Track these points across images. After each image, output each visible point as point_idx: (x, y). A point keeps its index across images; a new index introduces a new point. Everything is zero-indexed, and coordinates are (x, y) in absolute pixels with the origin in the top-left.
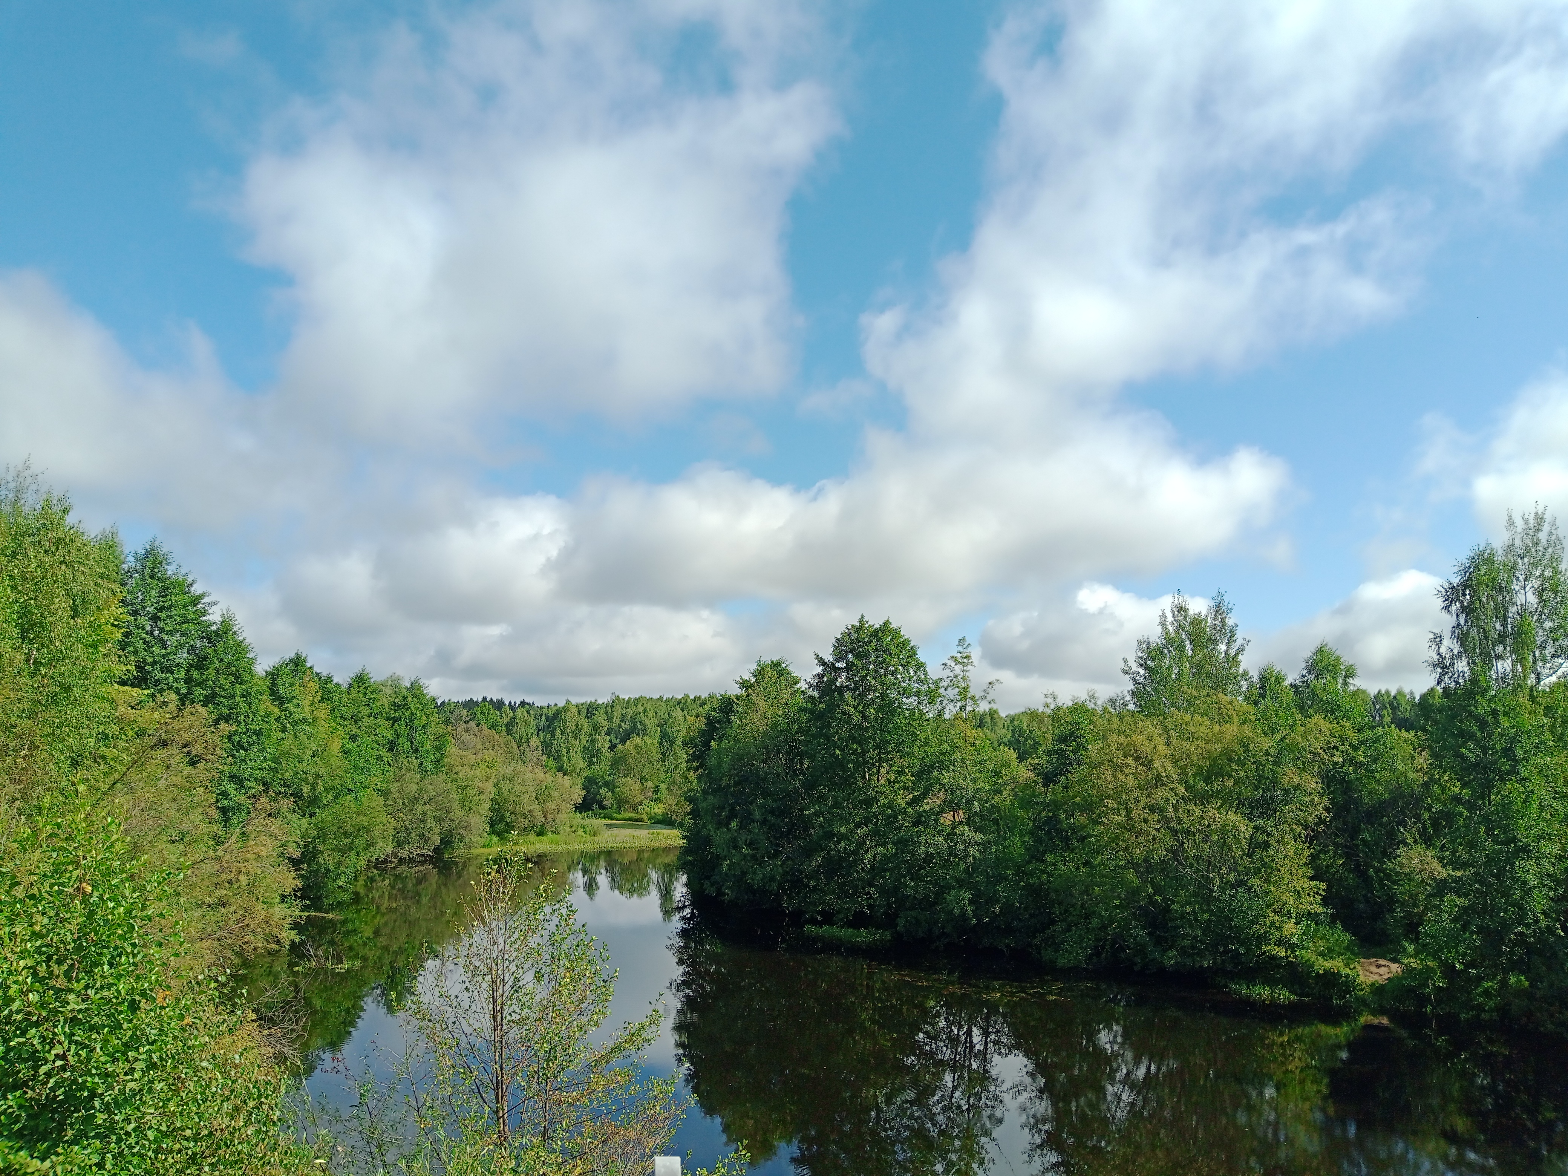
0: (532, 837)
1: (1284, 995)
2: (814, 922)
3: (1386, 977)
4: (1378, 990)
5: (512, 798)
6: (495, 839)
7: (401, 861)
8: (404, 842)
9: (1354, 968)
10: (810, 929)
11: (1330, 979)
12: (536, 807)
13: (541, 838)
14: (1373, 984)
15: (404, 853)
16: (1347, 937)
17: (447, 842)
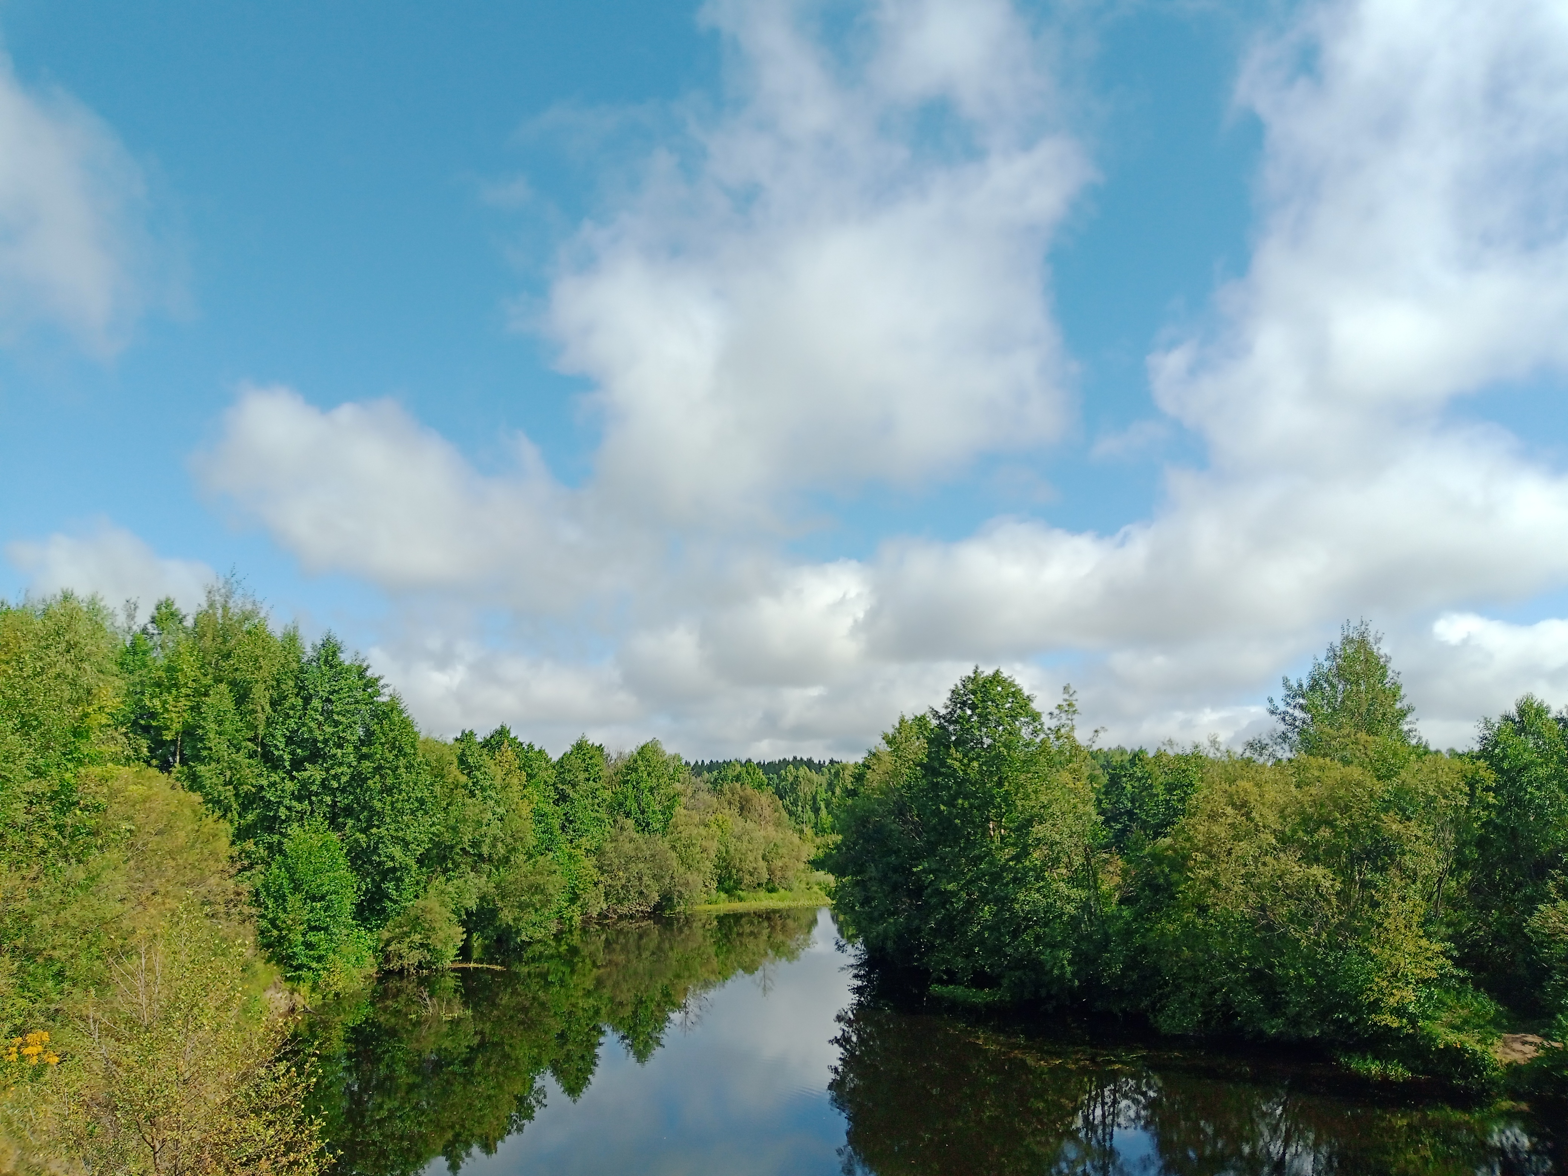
0: (762, 893)
1: (1398, 1072)
2: (941, 981)
3: (1529, 1056)
4: (1514, 1069)
5: (738, 856)
6: (723, 895)
7: (621, 917)
8: (623, 899)
9: (1492, 1044)
10: (936, 988)
11: (1455, 1055)
12: (762, 864)
13: (773, 895)
14: (1509, 1065)
15: (623, 910)
16: (1492, 1008)
17: (667, 899)
